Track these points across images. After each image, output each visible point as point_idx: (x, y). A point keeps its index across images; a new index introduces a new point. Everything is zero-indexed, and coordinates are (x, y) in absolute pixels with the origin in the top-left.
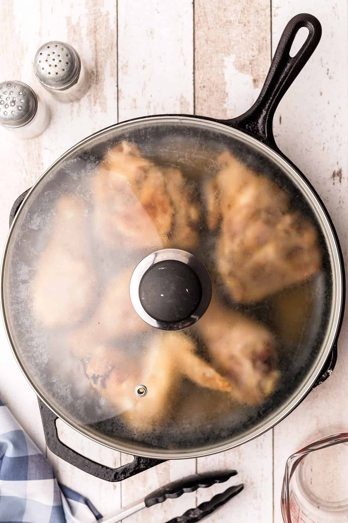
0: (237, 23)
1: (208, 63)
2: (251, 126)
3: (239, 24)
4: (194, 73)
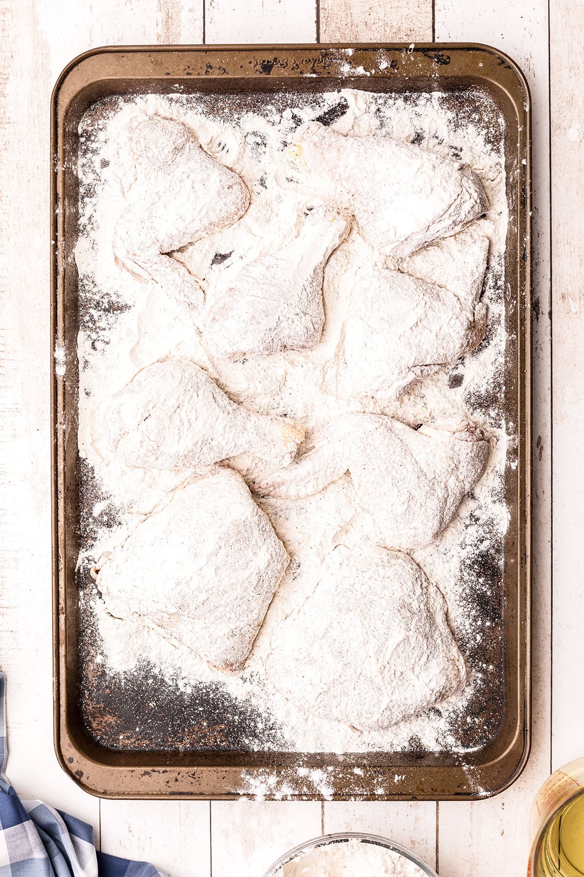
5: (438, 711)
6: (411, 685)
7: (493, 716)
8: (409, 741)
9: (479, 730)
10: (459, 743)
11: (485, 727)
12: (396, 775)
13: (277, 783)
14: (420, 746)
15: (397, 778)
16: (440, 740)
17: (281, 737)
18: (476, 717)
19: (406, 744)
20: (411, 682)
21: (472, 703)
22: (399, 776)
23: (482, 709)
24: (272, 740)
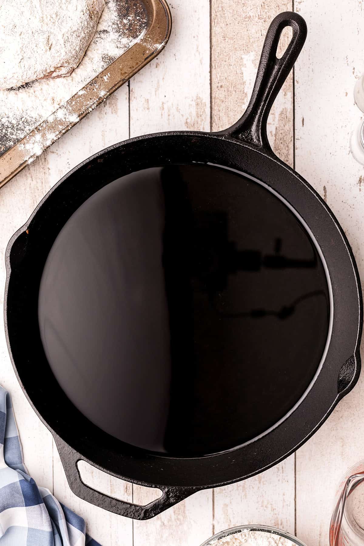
0: (257, 19)
1: (225, 61)
2: (244, 135)
3: (259, 20)
4: (211, 72)
5: (104, 31)
6: (68, 18)
7: (137, 8)
8: (103, 61)
9: (136, 22)
10: (131, 38)
11: (138, 18)
12: (104, 77)
13: (42, 136)
14: (111, 59)
15: (105, 78)
16: (119, 46)
17: (31, 118)
18: (128, 17)
19: (102, 63)
20: (66, 16)
21: (119, 11)
22: (105, 76)
23: (127, 9)
24: (27, 124)
